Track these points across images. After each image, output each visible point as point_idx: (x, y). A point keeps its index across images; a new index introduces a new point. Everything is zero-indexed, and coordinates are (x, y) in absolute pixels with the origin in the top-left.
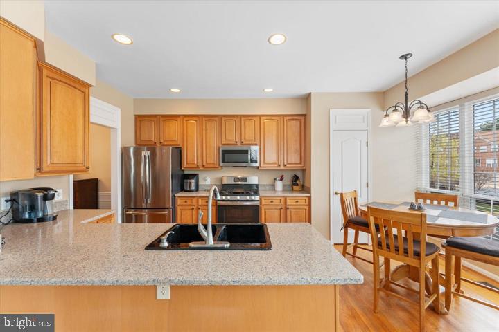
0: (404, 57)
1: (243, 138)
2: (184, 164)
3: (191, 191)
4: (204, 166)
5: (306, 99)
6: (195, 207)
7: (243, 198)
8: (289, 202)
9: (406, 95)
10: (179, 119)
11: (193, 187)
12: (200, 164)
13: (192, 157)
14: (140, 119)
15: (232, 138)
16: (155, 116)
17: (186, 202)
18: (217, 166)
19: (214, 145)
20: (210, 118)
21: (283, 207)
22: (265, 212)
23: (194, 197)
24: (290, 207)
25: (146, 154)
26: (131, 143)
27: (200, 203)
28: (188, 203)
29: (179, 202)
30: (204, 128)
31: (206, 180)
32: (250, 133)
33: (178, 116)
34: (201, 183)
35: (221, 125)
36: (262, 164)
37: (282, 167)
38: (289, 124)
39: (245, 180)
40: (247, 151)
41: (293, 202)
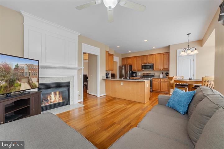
0: (189, 34)
1: (149, 61)
2: (133, 70)
3: (134, 77)
4: (138, 70)
5: (169, 47)
8: (161, 80)
9: (189, 46)
11: (135, 76)
12: (136, 69)
13: (134, 68)
14: (123, 59)
15: (145, 61)
16: (126, 58)
18: (141, 70)
19: (140, 64)
20: (139, 57)
22: (154, 83)
25: (123, 67)
26: (121, 65)
30: (138, 59)
31: (139, 74)
32: (151, 60)
33: (131, 57)
34: (137, 75)
35: (142, 58)
36: (155, 69)
37: (161, 70)
38: (164, 55)
39: (150, 74)
40: (149, 65)
41: (163, 80)
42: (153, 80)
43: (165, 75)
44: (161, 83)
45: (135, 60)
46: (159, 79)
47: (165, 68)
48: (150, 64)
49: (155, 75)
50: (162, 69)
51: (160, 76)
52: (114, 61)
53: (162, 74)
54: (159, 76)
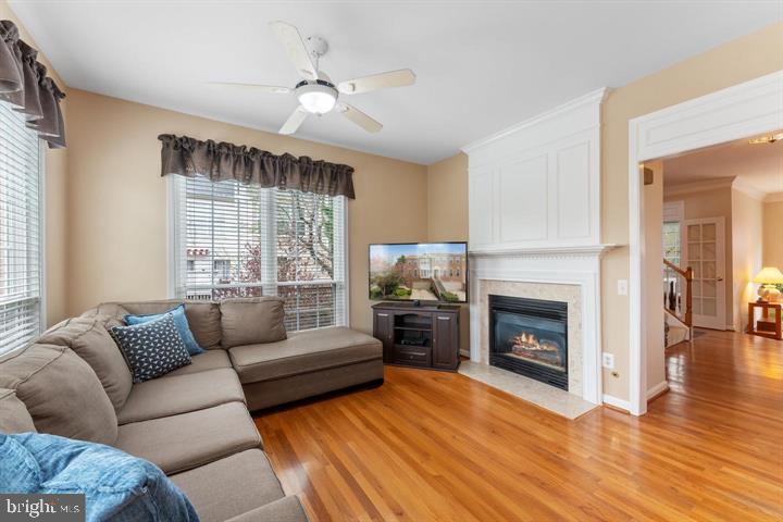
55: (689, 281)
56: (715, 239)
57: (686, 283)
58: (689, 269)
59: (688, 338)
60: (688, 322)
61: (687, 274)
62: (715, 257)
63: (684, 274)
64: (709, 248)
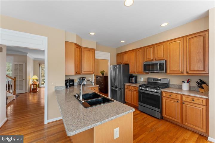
1: (156, 56)
2: (130, 71)
4: (137, 72)
6: (131, 90)
7: (150, 90)
10: (128, 52)
11: (133, 81)
12: (136, 71)
13: (133, 69)
14: (118, 55)
15: (150, 56)
17: (128, 87)
18: (143, 72)
19: (141, 61)
20: (140, 49)
21: (180, 102)
22: (165, 101)
23: (130, 86)
24: (185, 103)
25: (115, 68)
27: (133, 89)
28: (129, 88)
29: (126, 87)
30: (137, 54)
31: (141, 79)
32: (161, 53)
33: (128, 51)
34: (139, 79)
35: (144, 51)
36: (168, 71)
37: (185, 74)
38: (192, 40)
39: (160, 80)
40: (157, 64)
41: (189, 100)
42: (164, 94)
43: (194, 84)
44: (184, 106)
45: (133, 55)
46: (179, 97)
47: (196, 69)
48: (158, 62)
49: (170, 83)
50: (187, 72)
51: (181, 86)
52: (96, 58)
53: (188, 82)
54: (180, 88)
55: (15, 81)
56: (22, 68)
57: (14, 82)
58: (15, 78)
59: (14, 99)
60: (14, 94)
61: (14, 80)
62: (22, 74)
63: (13, 79)
64: (21, 71)
